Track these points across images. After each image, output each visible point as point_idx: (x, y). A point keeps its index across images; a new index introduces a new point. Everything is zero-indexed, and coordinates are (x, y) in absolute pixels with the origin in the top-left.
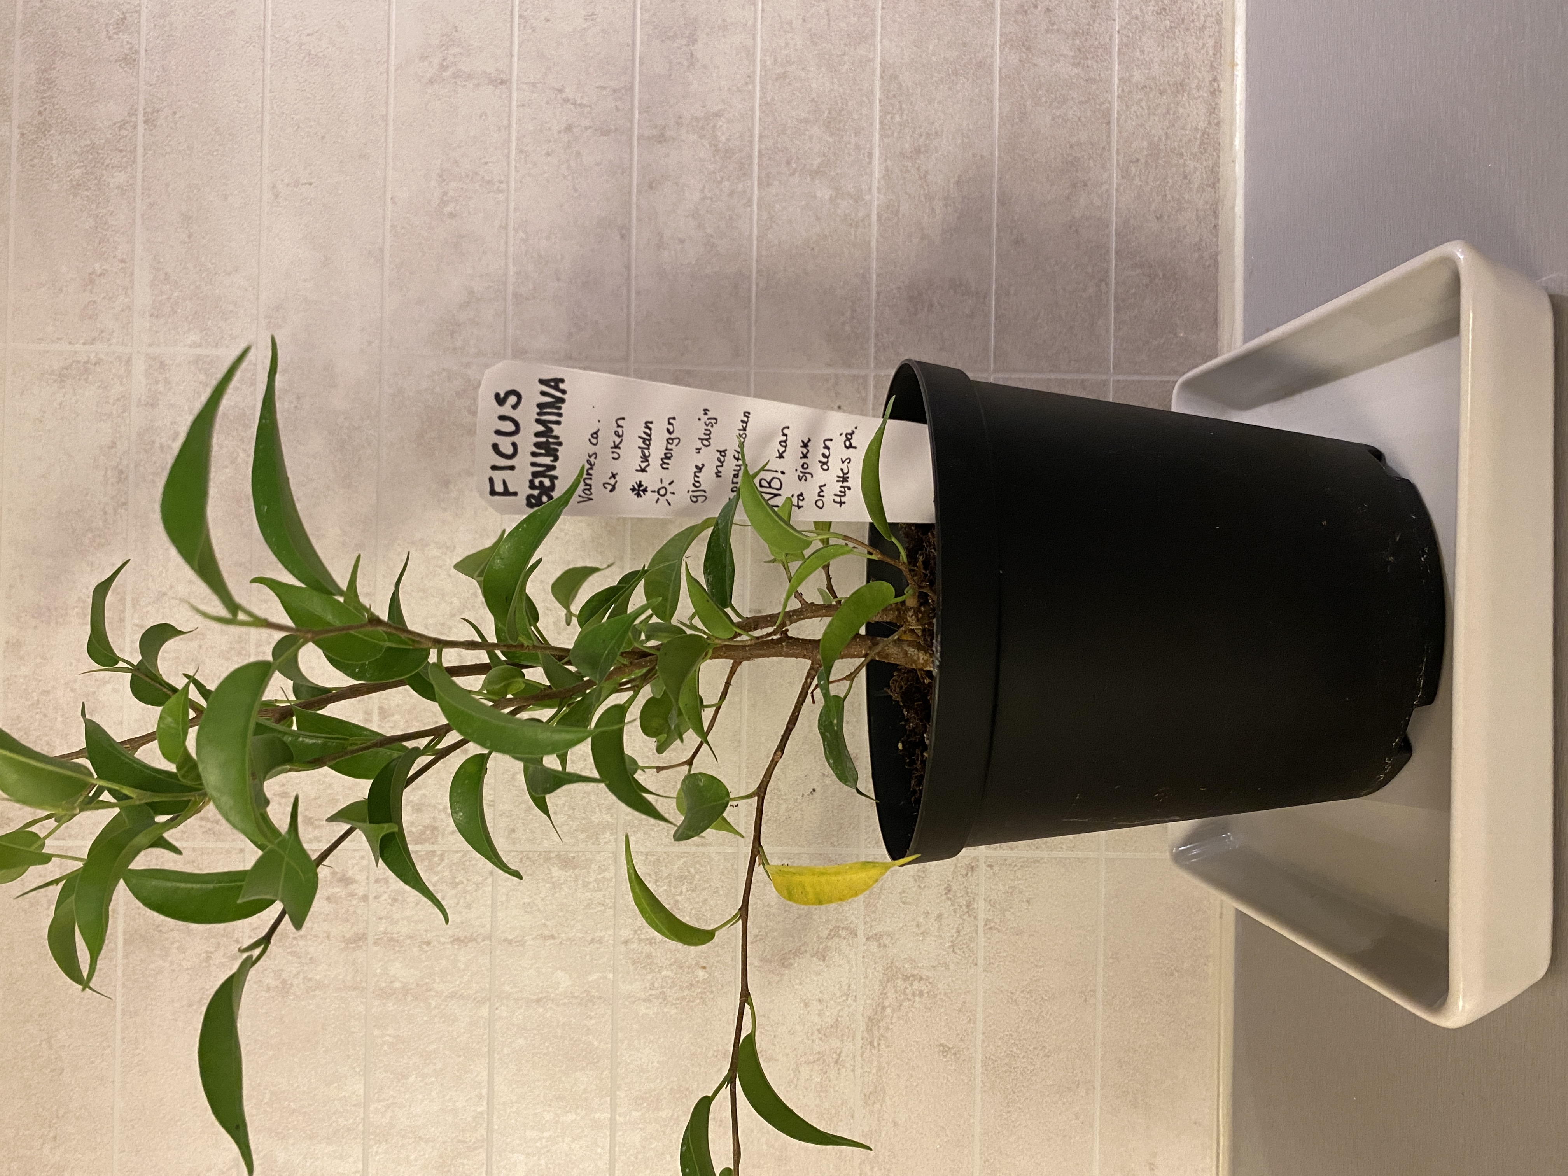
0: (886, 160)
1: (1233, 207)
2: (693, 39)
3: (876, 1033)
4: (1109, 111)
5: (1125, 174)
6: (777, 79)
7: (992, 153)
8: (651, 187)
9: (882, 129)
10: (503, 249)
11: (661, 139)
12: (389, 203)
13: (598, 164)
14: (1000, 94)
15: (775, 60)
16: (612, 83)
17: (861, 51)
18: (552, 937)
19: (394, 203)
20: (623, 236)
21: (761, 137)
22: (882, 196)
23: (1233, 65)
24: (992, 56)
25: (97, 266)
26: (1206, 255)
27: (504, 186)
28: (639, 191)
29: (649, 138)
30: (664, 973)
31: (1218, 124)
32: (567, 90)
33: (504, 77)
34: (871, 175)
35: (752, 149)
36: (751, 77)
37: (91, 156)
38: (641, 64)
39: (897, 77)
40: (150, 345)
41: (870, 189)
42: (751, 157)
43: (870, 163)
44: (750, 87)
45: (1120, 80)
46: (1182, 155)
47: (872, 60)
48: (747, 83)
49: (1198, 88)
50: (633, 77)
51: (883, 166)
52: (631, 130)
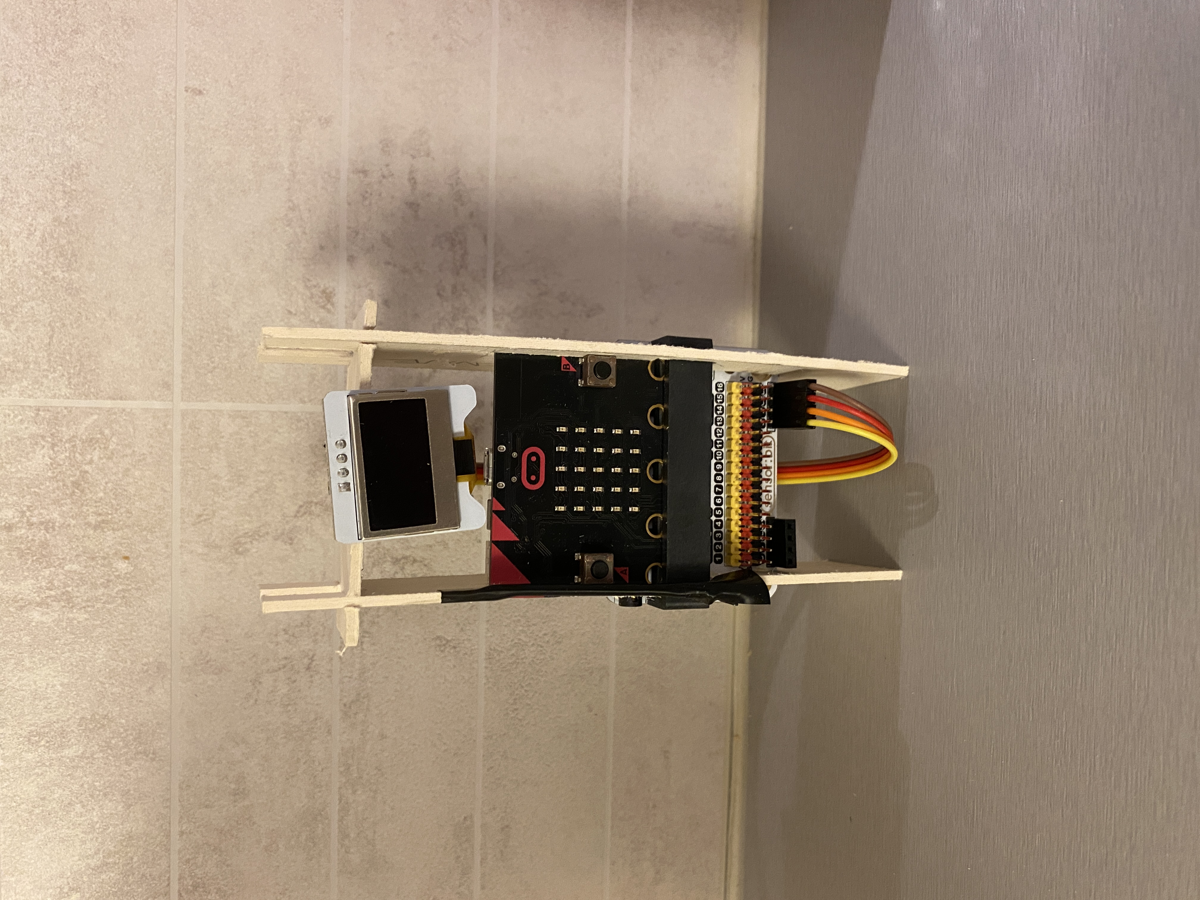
30: (66, 568)
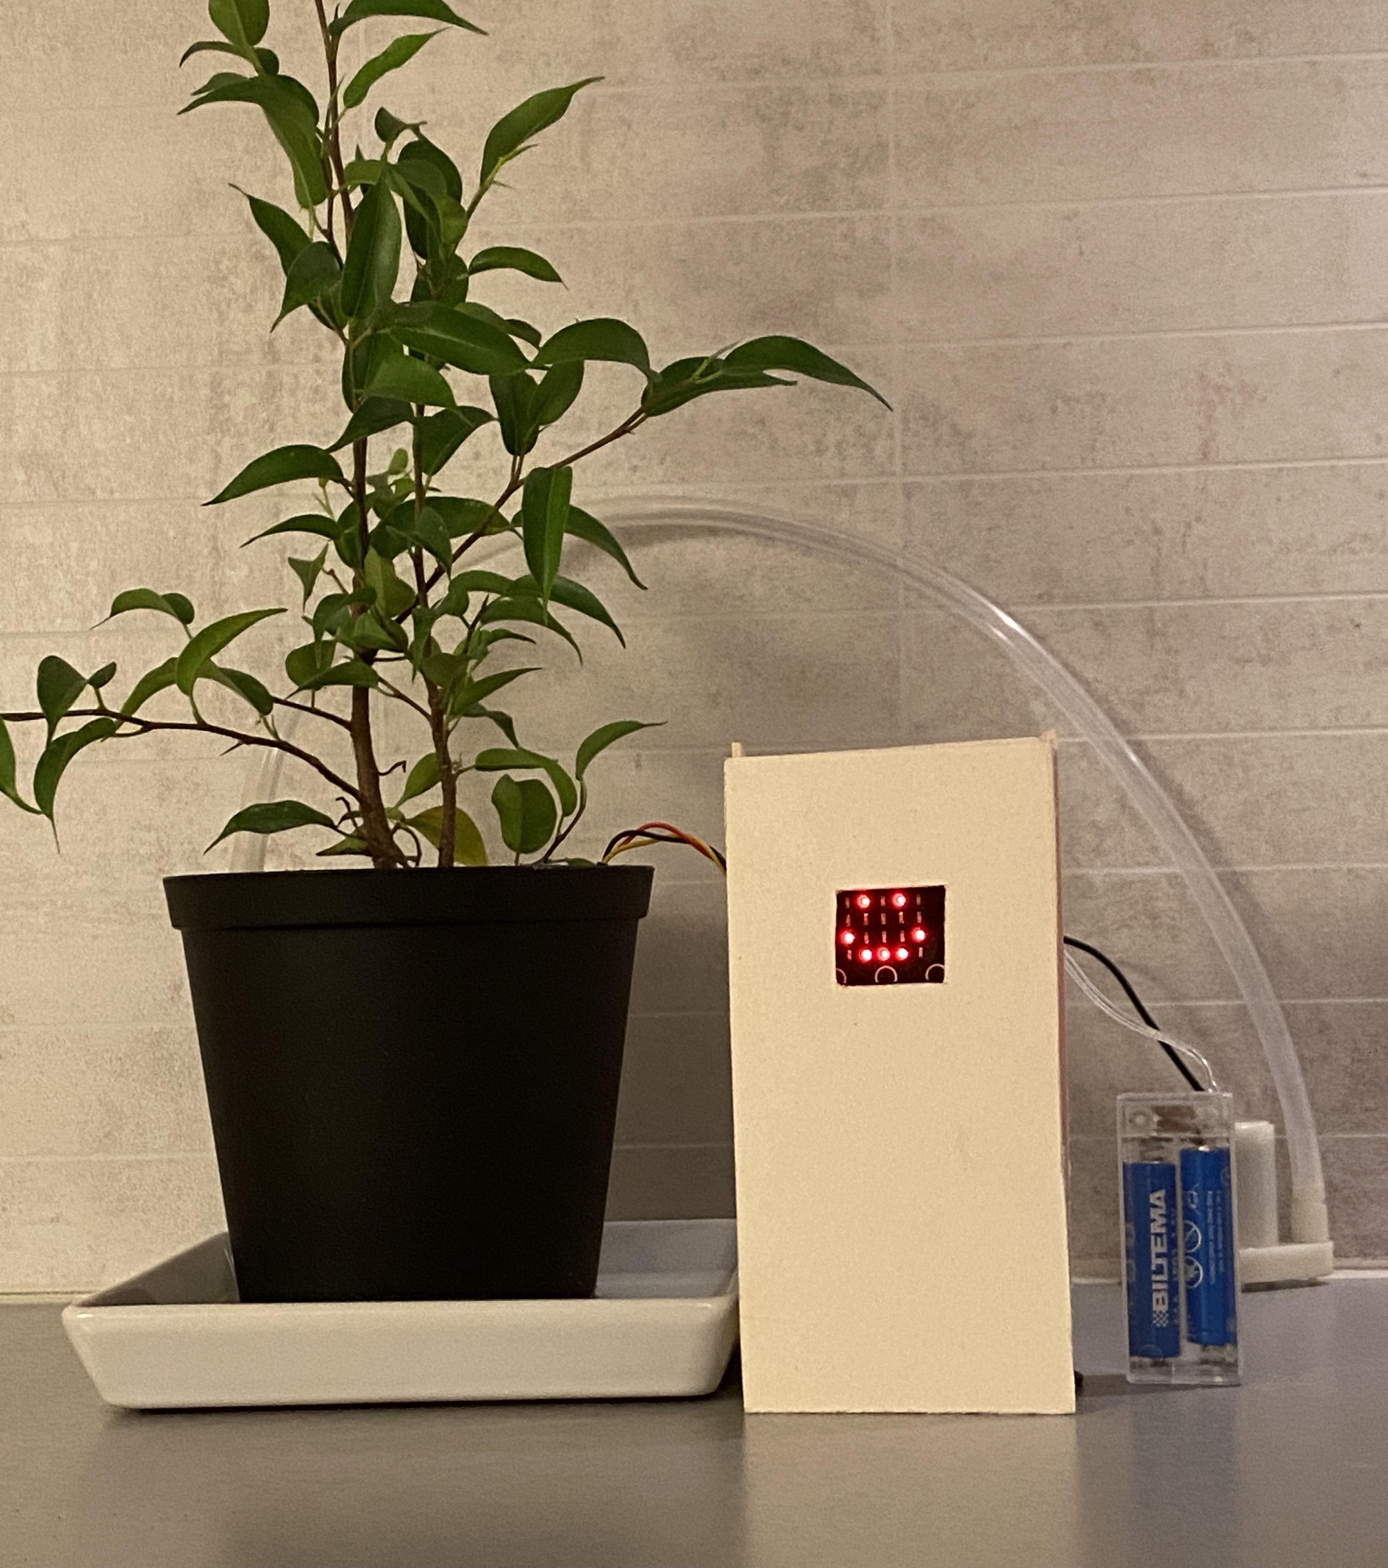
0: (1142, 881)
2: (1266, 661)
6: (1227, 757)
8: (1097, 624)
10: (1021, 467)
11: (1152, 634)
12: (1062, 341)
13: (1119, 565)
15: (1246, 754)
16: (1211, 574)
17: (1264, 849)
19: (1065, 345)
20: (1040, 596)
22: (1101, 879)
25: (979, 31)
27: (1090, 463)
28: (1091, 612)
29: (1151, 620)
32: (1201, 527)
33: (1212, 457)
34: (1125, 866)
36: (1228, 728)
38: (1235, 606)
40: (896, 93)
41: (1108, 865)
43: (1139, 864)
44: (1216, 727)
47: (1255, 861)
48: (1220, 723)
51: (1135, 878)
52: (1159, 599)
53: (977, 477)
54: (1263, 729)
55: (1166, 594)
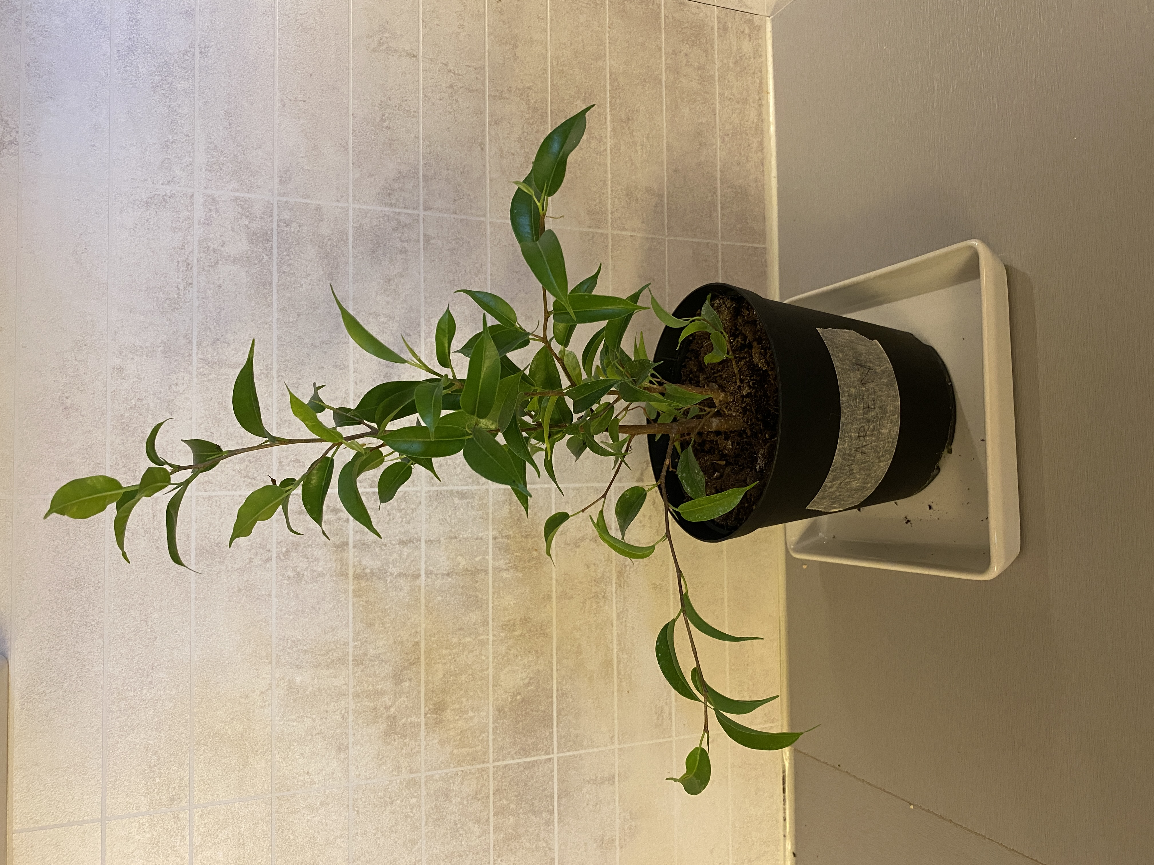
0: (613, 122)
1: (770, 162)
2: (516, 46)
3: (623, 580)
4: (715, 108)
5: (723, 141)
6: (559, 73)
7: (663, 124)
8: (496, 124)
9: (611, 106)
10: (417, 150)
11: (501, 98)
12: (351, 117)
13: (467, 108)
14: (666, 94)
15: (558, 63)
16: (473, 64)
17: (600, 63)
18: (456, 538)
20: (482, 149)
21: (552, 103)
22: (612, 141)
23: (768, 93)
24: (661, 74)
25: (170, 137)
26: (759, 185)
27: (416, 114)
28: (490, 125)
29: (494, 97)
31: (762, 121)
32: (450, 65)
33: (415, 54)
34: (606, 129)
35: (547, 109)
36: (545, 70)
37: (164, 70)
38: (489, 56)
39: (617, 80)
40: (206, 188)
41: (606, 136)
42: (547, 113)
43: (606, 122)
44: (545, 76)
45: (719, 94)
46: (747, 135)
47: (604, 69)
48: (543, 74)
49: (754, 102)
50: (485, 61)
51: (612, 125)
52: (485, 91)
53: (421, 172)
54: (547, 54)
55: (482, 88)
